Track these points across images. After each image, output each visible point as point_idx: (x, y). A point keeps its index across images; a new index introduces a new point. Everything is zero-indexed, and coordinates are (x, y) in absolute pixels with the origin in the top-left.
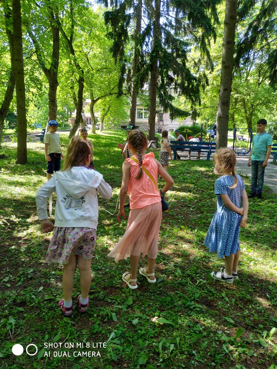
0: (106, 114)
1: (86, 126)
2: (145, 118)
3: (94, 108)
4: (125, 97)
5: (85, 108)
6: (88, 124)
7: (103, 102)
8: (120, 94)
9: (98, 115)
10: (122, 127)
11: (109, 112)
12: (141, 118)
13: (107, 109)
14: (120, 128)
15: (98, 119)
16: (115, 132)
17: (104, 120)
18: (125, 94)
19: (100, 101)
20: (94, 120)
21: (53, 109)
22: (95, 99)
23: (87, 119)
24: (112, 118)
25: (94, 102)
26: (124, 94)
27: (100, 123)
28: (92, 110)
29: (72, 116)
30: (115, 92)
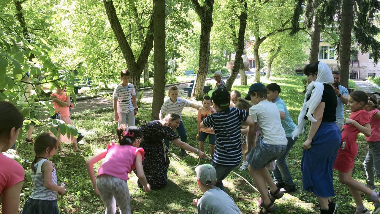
0: (275, 57)
1: (249, 70)
2: (330, 58)
3: (259, 49)
4: (303, 33)
5: (248, 49)
6: (251, 67)
7: (272, 41)
8: (295, 29)
9: (265, 56)
10: (297, 71)
11: (280, 54)
12: (325, 58)
13: (277, 49)
14: (294, 72)
15: (264, 62)
16: (286, 79)
17: (273, 63)
18: (303, 29)
19: (267, 40)
20: (259, 64)
21: (205, 56)
22: (261, 38)
23: (251, 61)
24: (282, 61)
25: (259, 41)
26: (301, 29)
27: (266, 67)
28: (256, 52)
29: (232, 59)
30: (288, 27)
